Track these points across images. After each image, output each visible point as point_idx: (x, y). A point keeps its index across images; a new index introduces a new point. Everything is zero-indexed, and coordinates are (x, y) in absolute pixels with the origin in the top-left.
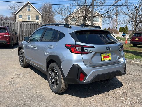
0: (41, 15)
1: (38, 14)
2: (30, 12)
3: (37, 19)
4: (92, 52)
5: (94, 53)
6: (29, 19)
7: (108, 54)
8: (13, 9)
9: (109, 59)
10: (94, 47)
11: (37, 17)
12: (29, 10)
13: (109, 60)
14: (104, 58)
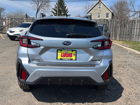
0: (112, 12)
1: (109, 12)
2: (100, 10)
3: (107, 17)
4: (40, 46)
5: (43, 47)
6: (99, 17)
7: (70, 52)
8: (87, 8)
9: (72, 58)
10: (42, 40)
11: (107, 14)
12: (100, 8)
13: (72, 60)
14: (62, 56)
